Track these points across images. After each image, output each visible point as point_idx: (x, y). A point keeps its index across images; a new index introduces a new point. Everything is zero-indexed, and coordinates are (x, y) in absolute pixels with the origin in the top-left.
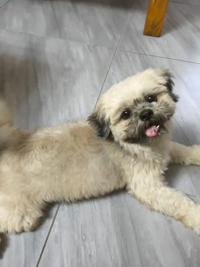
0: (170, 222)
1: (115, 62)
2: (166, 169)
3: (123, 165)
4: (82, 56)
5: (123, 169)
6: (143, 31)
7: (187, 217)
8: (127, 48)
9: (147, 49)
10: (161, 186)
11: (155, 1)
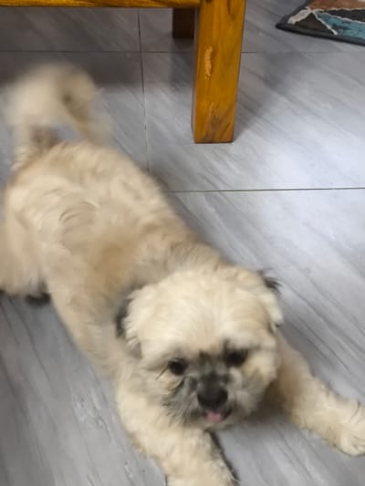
11: (212, 71)
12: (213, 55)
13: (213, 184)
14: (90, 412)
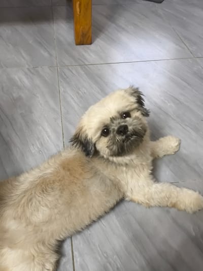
0: (168, 212)
1: (61, 80)
2: (152, 168)
3: (118, 177)
4: (26, 81)
5: (119, 180)
6: (74, 41)
7: (179, 203)
8: (67, 63)
9: (86, 59)
10: (152, 184)
11: (80, 12)
12: (80, 5)
13: (83, 62)
14: (36, 149)
